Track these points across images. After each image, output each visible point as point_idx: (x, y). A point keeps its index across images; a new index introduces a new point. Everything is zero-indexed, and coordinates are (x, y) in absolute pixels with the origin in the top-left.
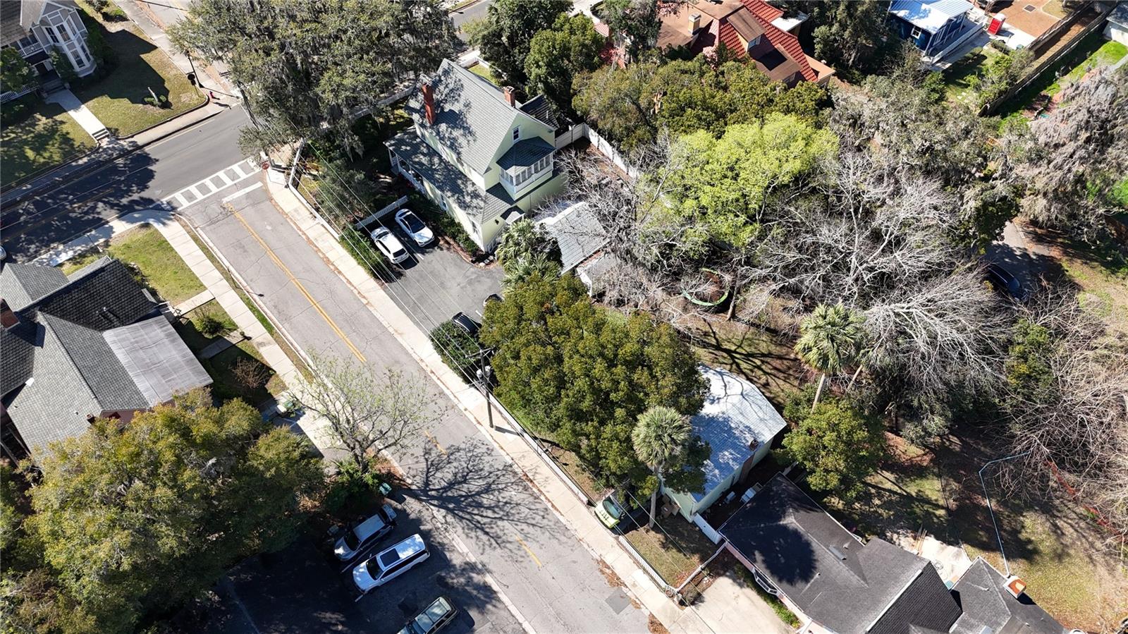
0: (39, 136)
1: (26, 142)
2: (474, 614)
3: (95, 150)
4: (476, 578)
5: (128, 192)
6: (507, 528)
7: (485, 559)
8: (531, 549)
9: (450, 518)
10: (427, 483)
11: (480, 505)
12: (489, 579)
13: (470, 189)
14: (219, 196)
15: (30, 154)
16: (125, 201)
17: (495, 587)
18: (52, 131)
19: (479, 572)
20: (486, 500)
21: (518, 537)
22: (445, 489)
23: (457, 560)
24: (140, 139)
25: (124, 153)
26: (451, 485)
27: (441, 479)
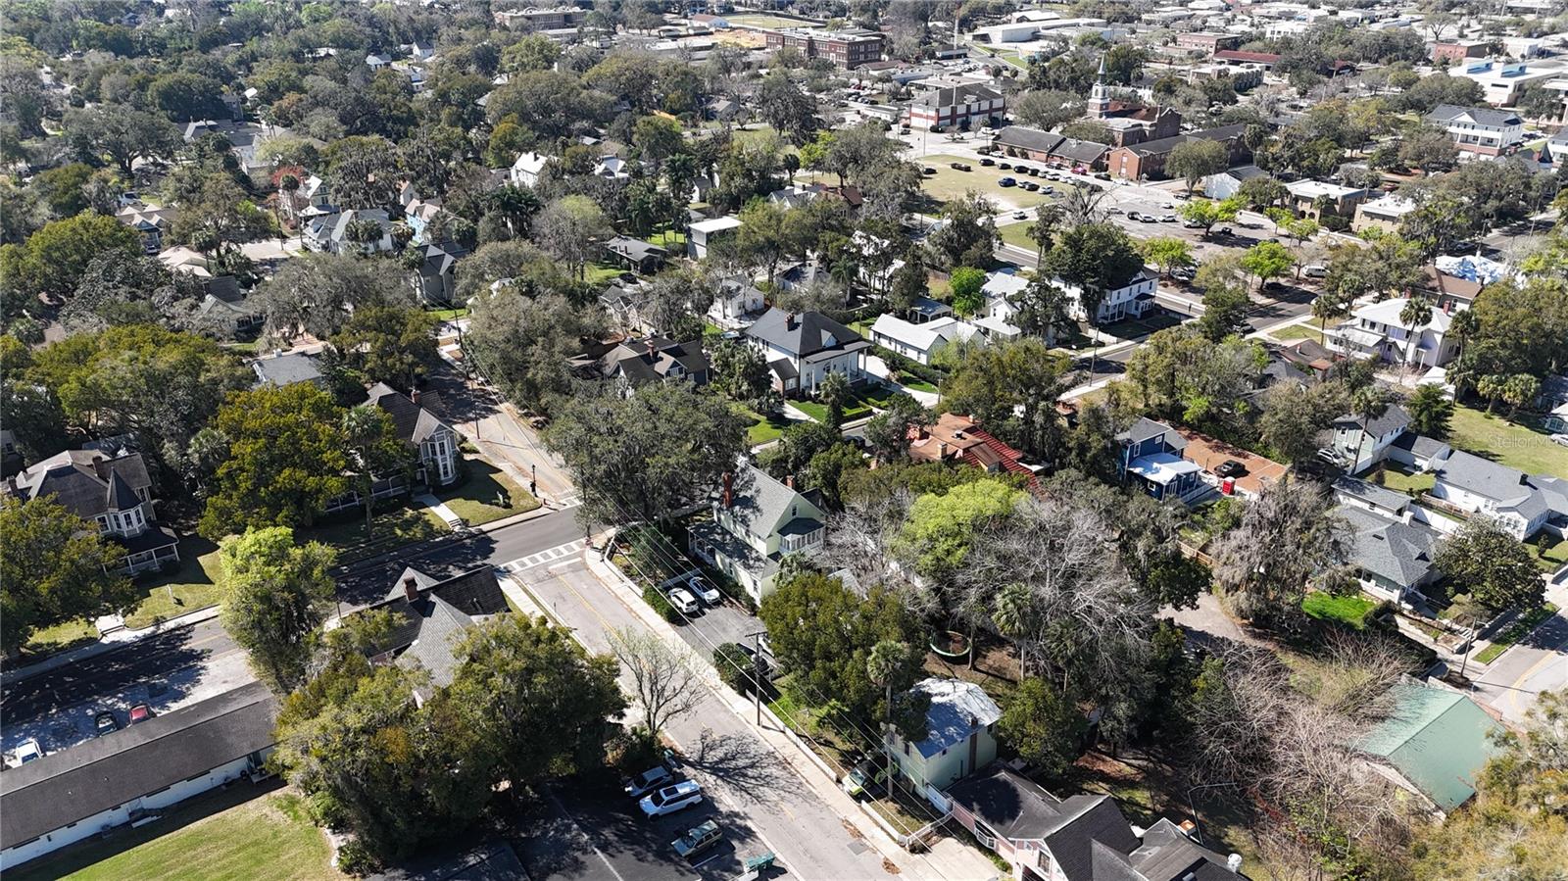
0: (407, 521)
1: (396, 525)
2: (735, 843)
3: (450, 533)
4: (739, 821)
5: (474, 560)
6: (767, 792)
8: (786, 806)
9: (719, 782)
10: (702, 758)
11: (745, 775)
12: (749, 824)
13: (754, 555)
14: (545, 566)
15: (399, 532)
16: (470, 565)
17: (754, 829)
18: (417, 519)
19: (742, 818)
20: (750, 772)
21: (776, 798)
22: (717, 763)
23: (723, 809)
25: (471, 536)
26: (722, 761)
27: (712, 757)
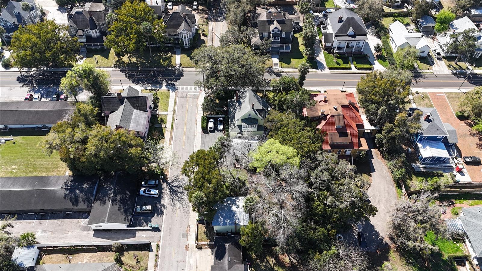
0: (166, 58)
1: (162, 58)
3: (174, 67)
5: (172, 80)
6: (177, 204)
7: (168, 206)
8: (178, 211)
9: (169, 193)
10: (171, 183)
11: (177, 195)
14: (188, 92)
17: (164, 213)
19: (164, 208)
22: (174, 186)
23: (162, 202)
24: (185, 69)
